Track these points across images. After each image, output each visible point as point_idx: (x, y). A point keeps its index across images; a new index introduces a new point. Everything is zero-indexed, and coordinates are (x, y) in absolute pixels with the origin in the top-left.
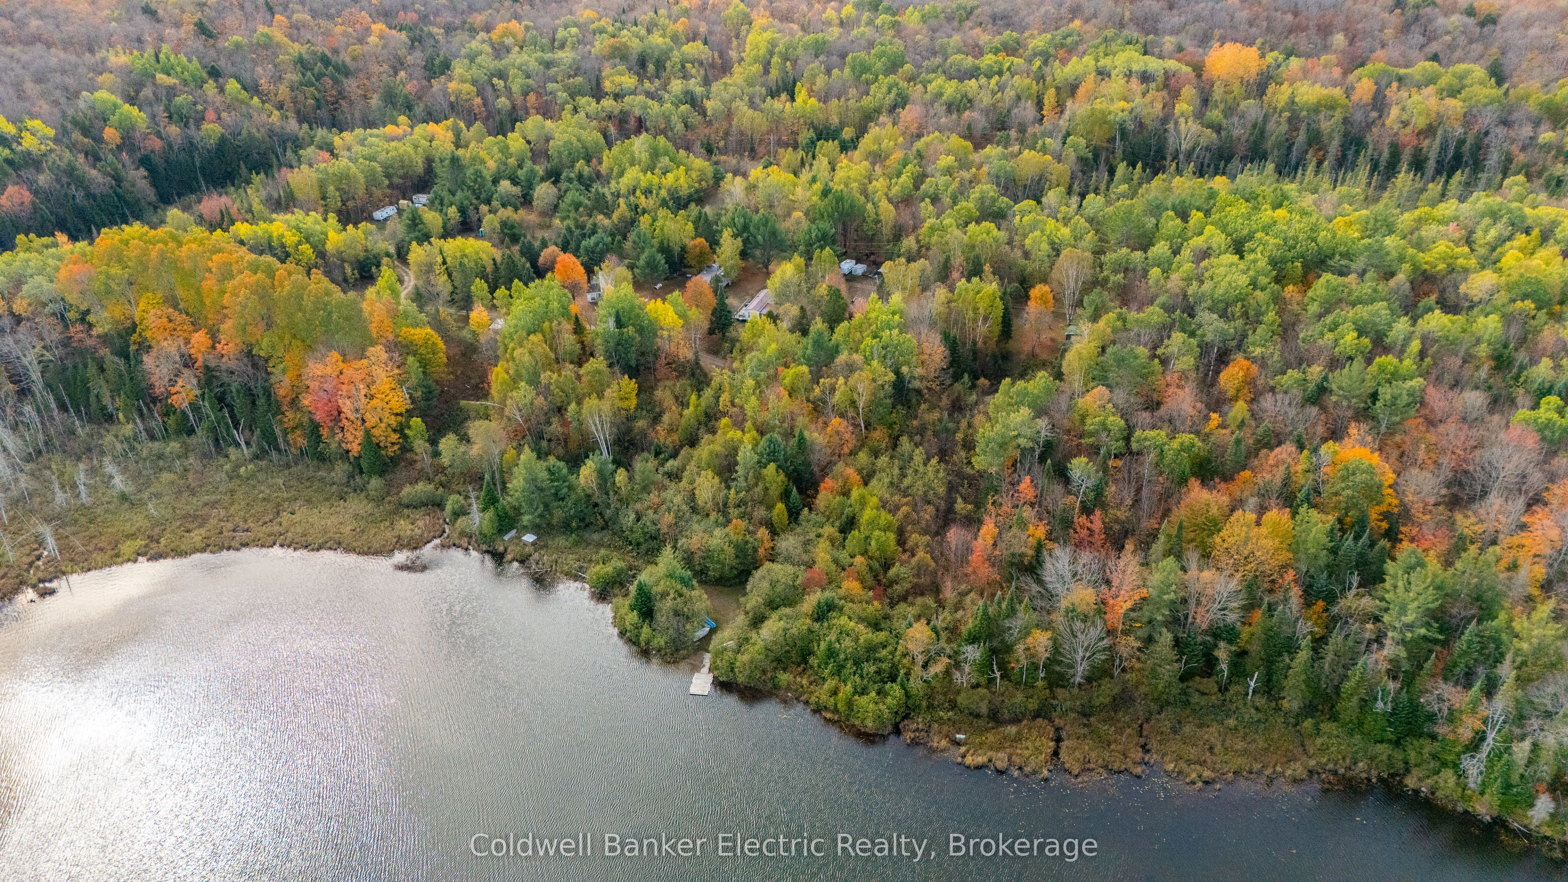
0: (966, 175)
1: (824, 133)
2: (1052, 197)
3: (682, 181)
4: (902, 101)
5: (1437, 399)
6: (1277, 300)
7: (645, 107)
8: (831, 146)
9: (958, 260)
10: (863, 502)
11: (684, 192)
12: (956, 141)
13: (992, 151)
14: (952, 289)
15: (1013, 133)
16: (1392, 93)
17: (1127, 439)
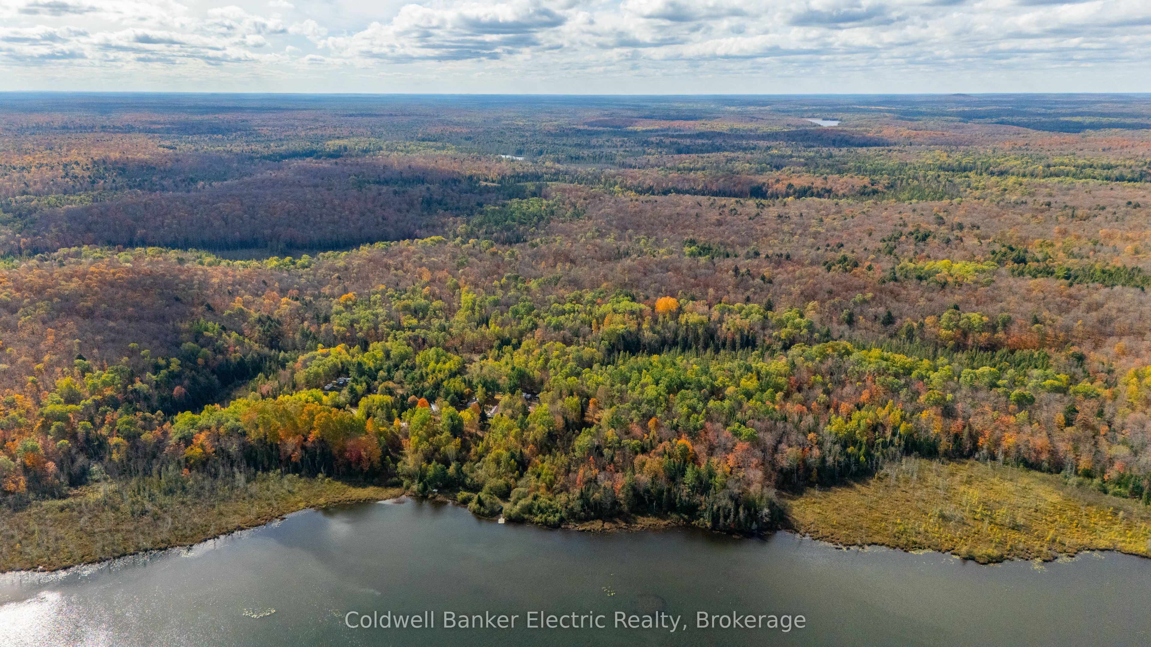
0: (565, 358)
1: (505, 342)
2: (596, 366)
3: (452, 366)
4: (535, 326)
5: (708, 425)
6: (666, 400)
7: (426, 334)
8: (510, 348)
9: (565, 391)
10: (543, 468)
11: (454, 369)
12: (559, 345)
13: (573, 348)
14: (563, 401)
15: (581, 339)
16: (726, 317)
17: (620, 444)
